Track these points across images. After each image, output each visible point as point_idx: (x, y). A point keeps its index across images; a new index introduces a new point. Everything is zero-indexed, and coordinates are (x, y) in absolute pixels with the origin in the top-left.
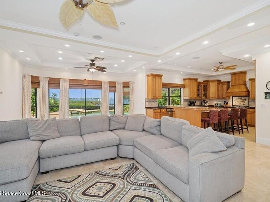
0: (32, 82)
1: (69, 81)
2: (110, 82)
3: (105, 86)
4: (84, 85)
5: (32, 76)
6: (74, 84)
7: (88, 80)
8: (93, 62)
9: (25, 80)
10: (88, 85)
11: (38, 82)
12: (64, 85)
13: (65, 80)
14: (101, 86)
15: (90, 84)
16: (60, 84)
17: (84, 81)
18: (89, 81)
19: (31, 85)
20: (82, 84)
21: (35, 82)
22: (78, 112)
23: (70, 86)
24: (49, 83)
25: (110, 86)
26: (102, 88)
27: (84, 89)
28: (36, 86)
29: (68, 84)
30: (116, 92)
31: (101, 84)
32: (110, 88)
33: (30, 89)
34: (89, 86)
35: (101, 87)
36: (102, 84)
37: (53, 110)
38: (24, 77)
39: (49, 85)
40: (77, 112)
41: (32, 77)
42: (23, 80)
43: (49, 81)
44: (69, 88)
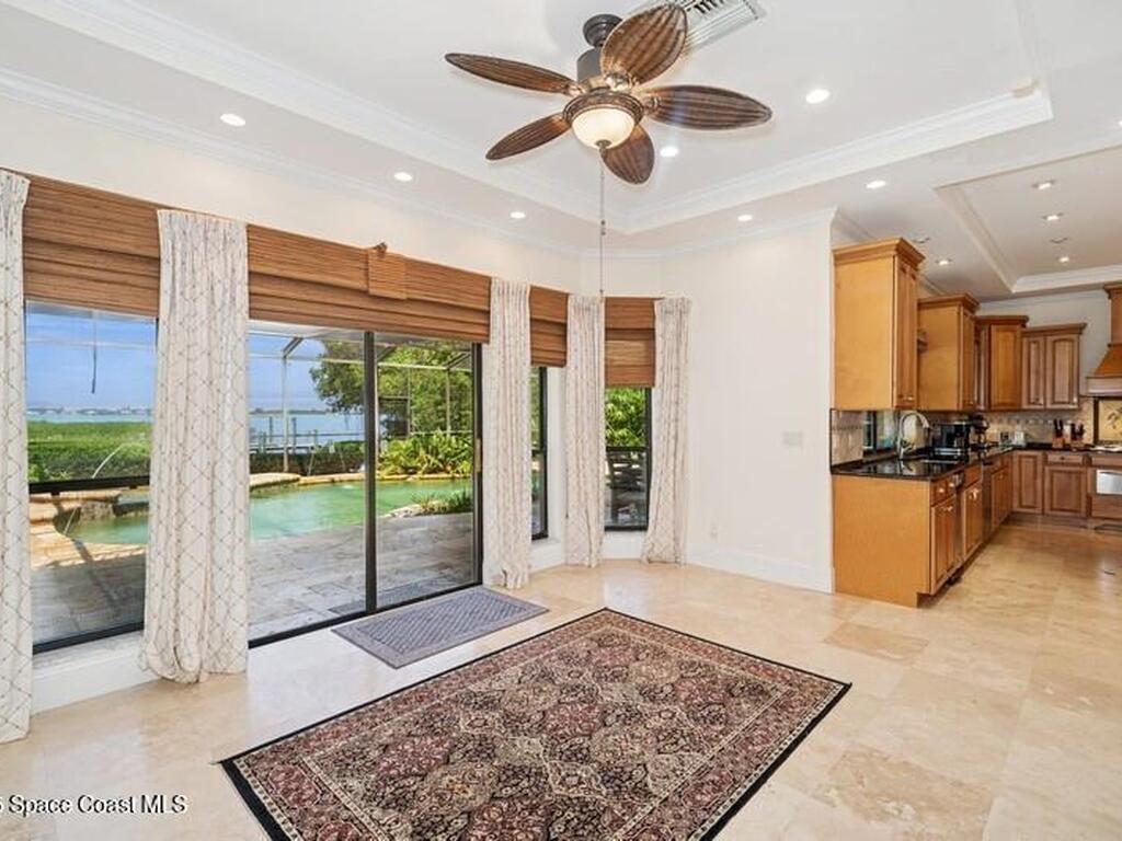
1: (251, 244)
2: (537, 294)
4: (372, 291)
7: (399, 259)
10: (404, 296)
12: (201, 278)
14: (488, 313)
16: (157, 262)
17: (372, 260)
18: (413, 265)
20: (360, 284)
23: (258, 289)
29: (242, 275)
30: (562, 363)
31: (489, 297)
36: (495, 297)
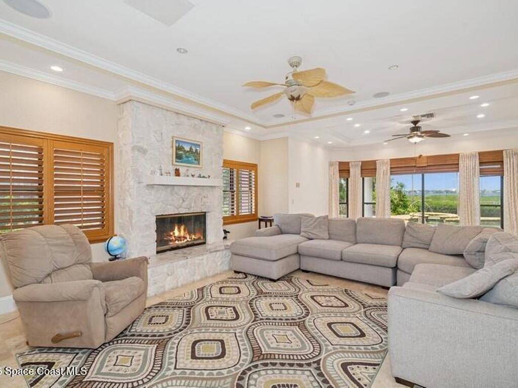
0: (339, 170)
1: (391, 162)
2: (480, 154)
3: (469, 165)
4: (418, 166)
5: (340, 162)
6: (400, 166)
8: (415, 125)
9: (332, 169)
10: (426, 165)
11: (348, 169)
13: (383, 162)
14: (458, 164)
15: (429, 164)
16: (376, 169)
17: (418, 159)
18: (428, 157)
19: (338, 174)
20: (414, 165)
21: (344, 170)
22: (441, 218)
23: (392, 170)
24: (361, 170)
25: (481, 163)
26: (460, 168)
27: (420, 173)
28: (345, 175)
29: (389, 168)
31: (458, 160)
32: (481, 167)
33: (337, 180)
34: (428, 168)
35: (458, 168)
36: (460, 160)
37: (397, 211)
38: (331, 164)
39: (361, 172)
40: (439, 218)
41: (341, 164)
42: (329, 169)
43: (361, 167)
44: (391, 174)
